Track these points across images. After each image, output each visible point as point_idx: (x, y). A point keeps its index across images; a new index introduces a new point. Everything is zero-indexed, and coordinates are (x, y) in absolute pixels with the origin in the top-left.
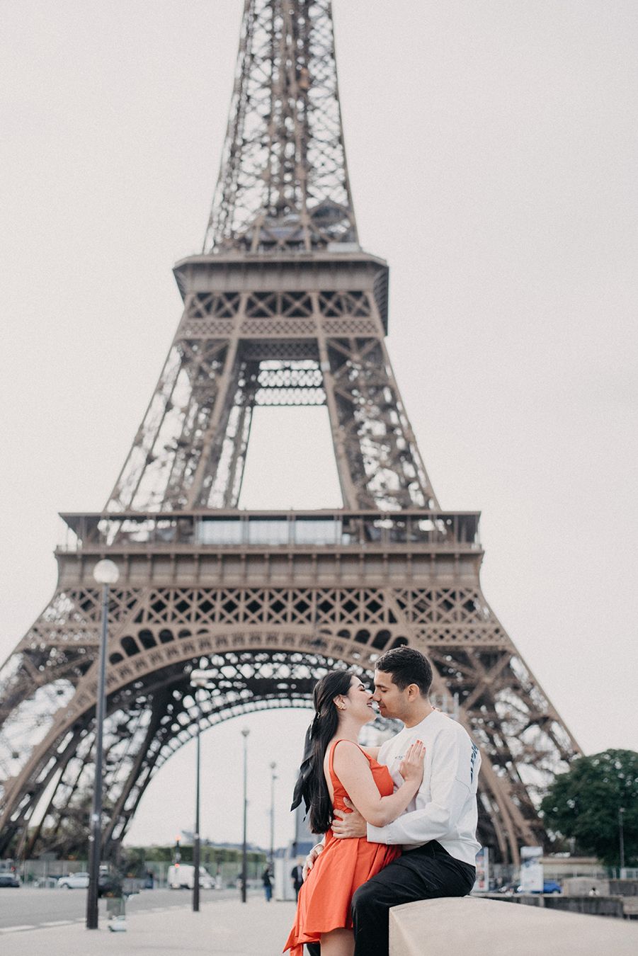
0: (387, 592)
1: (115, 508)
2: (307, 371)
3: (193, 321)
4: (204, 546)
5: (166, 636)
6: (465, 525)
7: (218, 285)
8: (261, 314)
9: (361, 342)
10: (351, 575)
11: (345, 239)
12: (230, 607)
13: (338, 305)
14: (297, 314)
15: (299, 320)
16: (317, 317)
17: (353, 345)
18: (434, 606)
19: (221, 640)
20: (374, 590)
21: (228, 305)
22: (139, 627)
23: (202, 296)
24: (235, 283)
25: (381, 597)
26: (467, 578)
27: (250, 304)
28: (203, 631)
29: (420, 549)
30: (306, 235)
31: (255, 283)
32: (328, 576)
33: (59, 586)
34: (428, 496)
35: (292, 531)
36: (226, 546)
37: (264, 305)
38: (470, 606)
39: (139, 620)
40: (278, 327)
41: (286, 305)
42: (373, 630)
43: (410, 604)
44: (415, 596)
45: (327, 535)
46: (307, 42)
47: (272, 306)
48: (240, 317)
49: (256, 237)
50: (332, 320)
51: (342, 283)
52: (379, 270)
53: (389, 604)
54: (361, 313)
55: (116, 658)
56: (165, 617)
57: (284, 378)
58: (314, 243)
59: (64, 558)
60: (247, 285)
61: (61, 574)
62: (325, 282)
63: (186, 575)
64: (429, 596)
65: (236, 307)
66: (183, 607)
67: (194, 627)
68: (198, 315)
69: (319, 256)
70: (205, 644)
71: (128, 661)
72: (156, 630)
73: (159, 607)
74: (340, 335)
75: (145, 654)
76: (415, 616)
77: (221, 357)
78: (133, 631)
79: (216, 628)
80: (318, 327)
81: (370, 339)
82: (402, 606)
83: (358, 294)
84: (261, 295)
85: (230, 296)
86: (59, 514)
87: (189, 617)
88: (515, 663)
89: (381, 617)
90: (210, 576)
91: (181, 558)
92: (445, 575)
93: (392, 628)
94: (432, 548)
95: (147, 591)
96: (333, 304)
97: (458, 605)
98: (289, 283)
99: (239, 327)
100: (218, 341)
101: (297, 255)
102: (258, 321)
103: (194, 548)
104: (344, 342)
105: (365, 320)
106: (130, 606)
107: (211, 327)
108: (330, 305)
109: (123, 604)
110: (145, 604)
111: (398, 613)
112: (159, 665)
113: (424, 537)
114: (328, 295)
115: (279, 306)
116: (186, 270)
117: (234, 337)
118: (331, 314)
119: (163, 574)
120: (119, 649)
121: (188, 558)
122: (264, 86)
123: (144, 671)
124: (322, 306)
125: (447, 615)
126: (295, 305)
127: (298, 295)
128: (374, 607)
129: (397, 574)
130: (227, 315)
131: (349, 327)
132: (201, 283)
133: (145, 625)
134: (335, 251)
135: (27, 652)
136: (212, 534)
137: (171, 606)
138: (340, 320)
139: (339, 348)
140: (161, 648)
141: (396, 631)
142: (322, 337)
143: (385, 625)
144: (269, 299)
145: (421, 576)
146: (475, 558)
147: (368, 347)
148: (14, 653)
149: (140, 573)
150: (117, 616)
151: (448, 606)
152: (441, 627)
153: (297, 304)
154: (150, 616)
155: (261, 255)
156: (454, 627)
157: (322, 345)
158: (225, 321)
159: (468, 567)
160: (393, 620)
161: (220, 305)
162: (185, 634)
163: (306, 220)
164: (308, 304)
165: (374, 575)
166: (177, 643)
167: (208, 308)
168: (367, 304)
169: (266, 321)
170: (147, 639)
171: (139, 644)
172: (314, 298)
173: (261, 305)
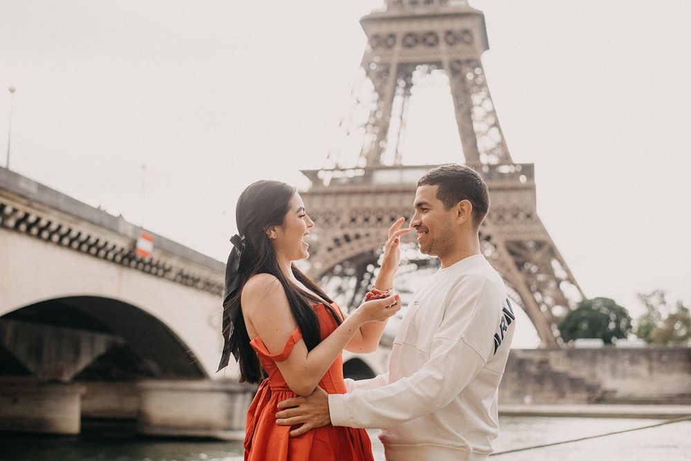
1: (328, 164)
5: (358, 237)
6: (528, 170)
7: (384, 29)
8: (409, 46)
9: (468, 61)
13: (455, 38)
14: (431, 45)
15: (432, 49)
16: (443, 46)
17: (464, 63)
18: (508, 217)
21: (391, 42)
22: (343, 232)
23: (375, 37)
24: (394, 28)
26: (528, 200)
27: (404, 40)
28: (378, 234)
29: (501, 184)
31: (405, 28)
36: (390, 185)
37: (413, 40)
38: (529, 216)
39: (342, 228)
40: (420, 51)
41: (424, 40)
43: (493, 215)
44: (496, 211)
47: (416, 41)
48: (398, 48)
50: (452, 48)
51: (457, 25)
52: (479, 16)
54: (468, 43)
55: (330, 249)
60: (402, 29)
62: (447, 25)
63: (368, 202)
64: (504, 211)
65: (395, 42)
66: (367, 220)
67: (373, 231)
69: (443, 10)
71: (337, 251)
72: (352, 233)
73: (353, 220)
74: (458, 57)
75: (346, 246)
76: (496, 222)
77: (387, 72)
78: (339, 234)
80: (444, 52)
83: (466, 32)
84: (410, 35)
85: (392, 36)
87: (369, 226)
90: (381, 202)
91: (364, 193)
92: (515, 199)
94: (507, 183)
95: (346, 211)
96: (453, 38)
97: (522, 216)
98: (425, 26)
99: (397, 55)
100: (386, 64)
102: (410, 50)
103: (372, 187)
104: (459, 62)
105: (470, 47)
106: (338, 220)
107: (381, 55)
109: (333, 219)
110: (345, 219)
112: (355, 253)
113: (502, 176)
114: (449, 33)
115: (420, 40)
116: (367, 21)
117: (396, 61)
118: (451, 44)
119: (355, 202)
120: (332, 244)
121: (369, 192)
123: (348, 256)
124: (446, 39)
125: (515, 221)
126: (429, 40)
127: (431, 34)
130: (390, 47)
131: (461, 52)
132: (375, 29)
133: (346, 230)
134: (453, 5)
136: (382, 178)
137: (360, 220)
138: (456, 49)
139: (456, 65)
140: (354, 243)
142: (445, 58)
144: (414, 37)
146: (531, 188)
149: (342, 202)
150: (330, 226)
151: (515, 216)
152: (510, 228)
153: (431, 39)
155: (410, 11)
156: (517, 228)
157: (445, 63)
158: (390, 52)
159: (527, 195)
161: (387, 41)
162: (368, 235)
164: (437, 39)
166: (364, 240)
167: (379, 44)
168: (472, 36)
170: (347, 238)
171: (343, 241)
172: (441, 35)
173: (410, 40)
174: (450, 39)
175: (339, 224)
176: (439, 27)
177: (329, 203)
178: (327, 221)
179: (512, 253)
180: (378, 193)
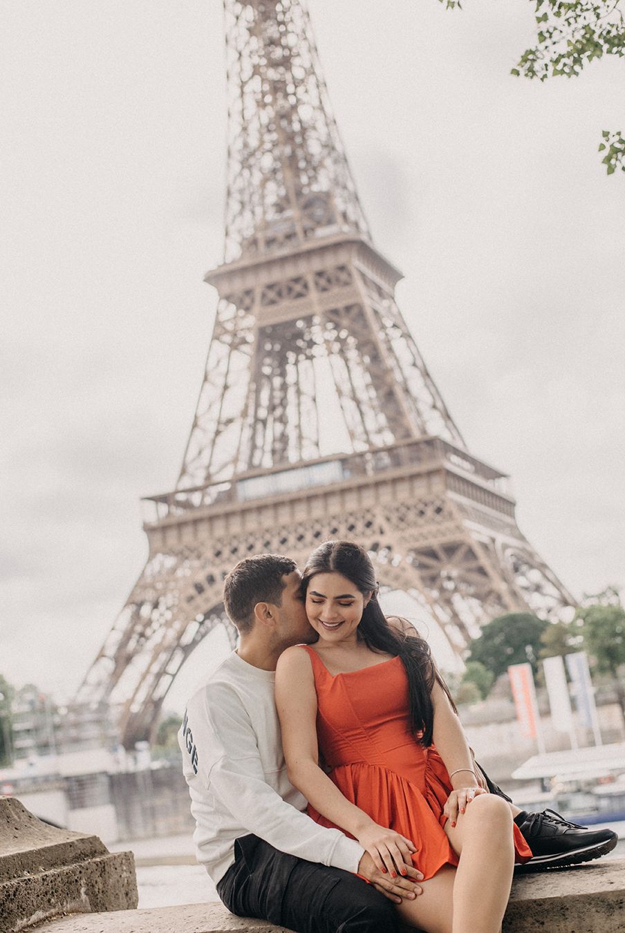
0: (378, 511)
1: (184, 484)
4: (246, 500)
7: (238, 285)
8: (273, 302)
9: (348, 309)
10: (351, 503)
11: (329, 222)
12: (266, 544)
13: (329, 281)
14: (300, 295)
15: (300, 301)
16: (314, 295)
17: (343, 312)
18: (412, 516)
20: (368, 511)
21: (248, 300)
22: (206, 573)
24: (251, 281)
25: (374, 515)
26: (437, 488)
27: (264, 296)
29: (398, 473)
30: (299, 227)
31: (265, 278)
32: (334, 507)
33: (151, 551)
36: (258, 499)
37: (277, 292)
39: (205, 566)
40: (286, 311)
41: (290, 290)
42: (367, 543)
43: (394, 519)
44: (398, 509)
47: (280, 294)
48: (258, 308)
50: (325, 295)
51: (329, 262)
53: (379, 521)
54: (347, 284)
55: (190, 599)
56: (222, 561)
58: (305, 233)
59: (149, 530)
60: (258, 282)
61: (150, 543)
62: (317, 264)
63: (235, 527)
64: (408, 508)
65: (253, 300)
66: (234, 551)
69: (310, 244)
71: (199, 600)
72: (217, 572)
73: (218, 554)
74: (332, 306)
75: (209, 592)
76: (398, 526)
77: (246, 343)
78: (201, 576)
80: (315, 302)
81: (356, 304)
82: (388, 519)
83: (342, 268)
84: (270, 287)
85: (248, 292)
89: (373, 532)
90: (251, 524)
91: (229, 514)
92: (420, 489)
93: (381, 538)
94: (406, 471)
95: (209, 543)
96: (325, 281)
97: (430, 512)
98: (290, 271)
99: (256, 317)
101: (292, 248)
102: (272, 308)
103: (237, 505)
105: (350, 289)
106: (199, 556)
109: (194, 556)
110: (208, 554)
111: (386, 527)
114: (320, 274)
115: (285, 292)
116: (213, 278)
117: (255, 327)
118: (324, 290)
119: (219, 529)
120: (192, 591)
121: (234, 514)
124: (317, 284)
125: (421, 521)
126: (296, 289)
127: (297, 280)
128: (368, 525)
129: (385, 496)
130: (249, 307)
131: (337, 299)
132: (225, 289)
133: (210, 570)
134: (325, 234)
137: (226, 552)
138: (331, 293)
142: (318, 311)
143: (376, 538)
144: (276, 289)
145: (402, 493)
146: (438, 471)
147: (355, 311)
148: (126, 605)
149: (203, 531)
151: (422, 513)
152: (416, 531)
153: (298, 288)
154: (213, 562)
155: (266, 255)
156: (425, 530)
158: (247, 313)
159: (436, 480)
160: (382, 533)
161: (242, 302)
163: (298, 213)
164: (306, 286)
165: (367, 500)
169: (277, 307)
170: (211, 580)
171: (206, 585)
172: (310, 279)
173: (272, 295)
174: (323, 282)
175: (201, 562)
177: (188, 536)
180: (244, 512)
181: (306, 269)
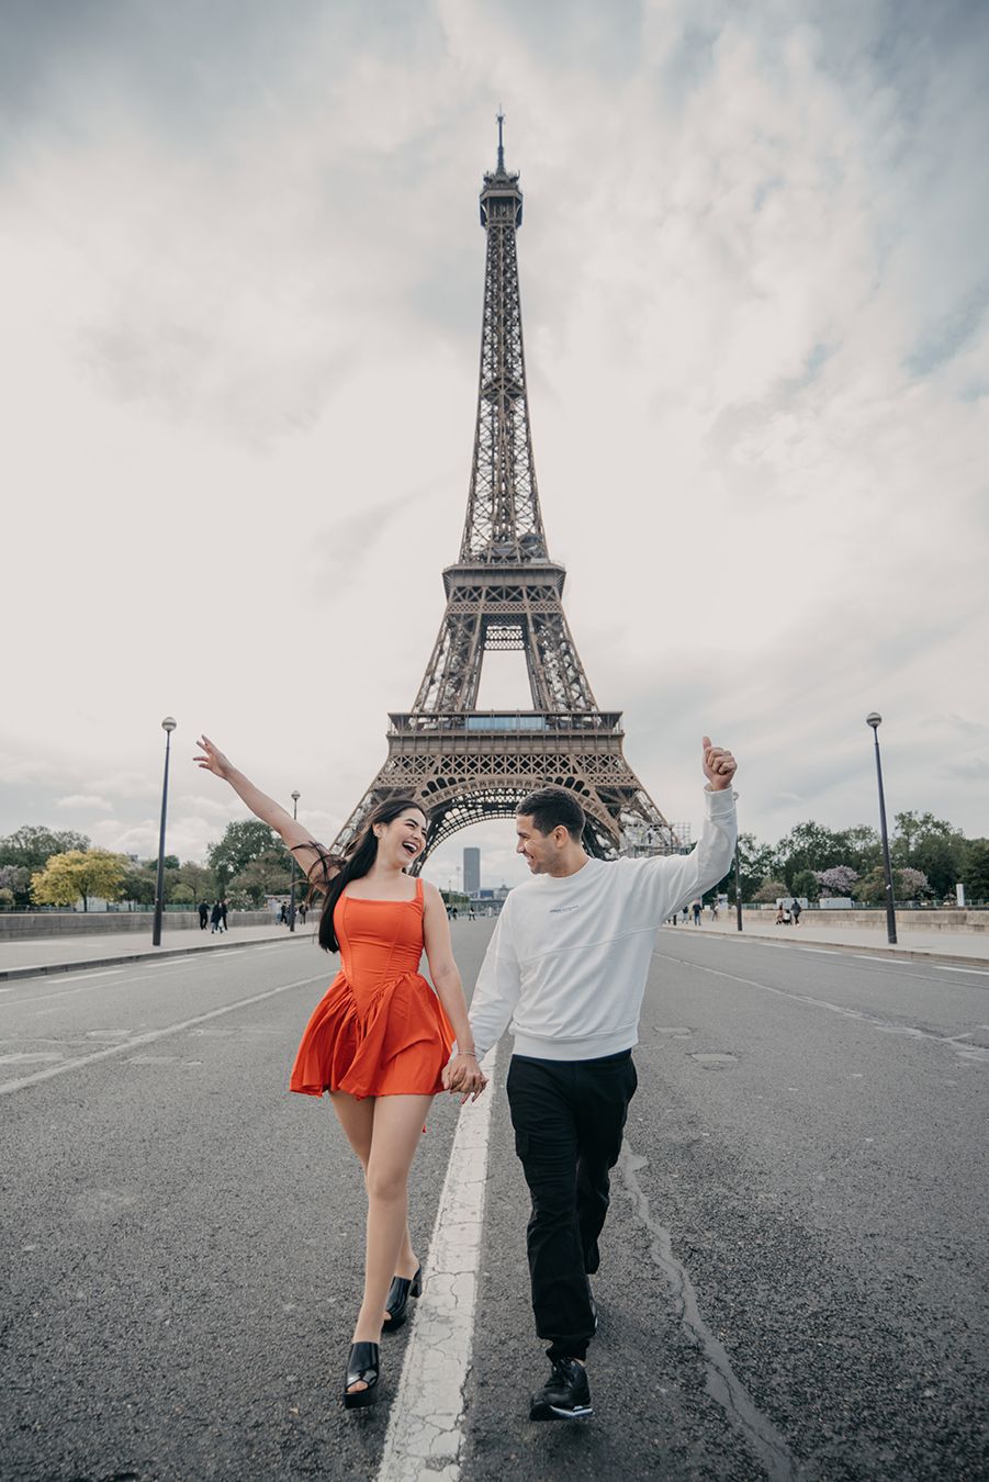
0: (571, 756)
1: (417, 711)
2: (515, 631)
3: (455, 604)
4: (469, 731)
5: (452, 781)
6: (612, 718)
7: (469, 582)
8: (494, 599)
9: (551, 616)
10: (551, 748)
11: (540, 556)
12: (486, 765)
13: (537, 594)
14: (514, 599)
15: (516, 603)
16: (526, 601)
17: (547, 618)
18: (597, 764)
19: (482, 783)
20: (564, 756)
21: (475, 594)
22: (437, 776)
23: (460, 589)
24: (478, 581)
25: (568, 759)
26: (615, 749)
27: (488, 594)
28: (472, 778)
29: (589, 733)
30: (517, 553)
31: (489, 582)
32: (538, 748)
33: (390, 754)
34: (591, 703)
35: (518, 723)
36: (482, 732)
37: (496, 594)
38: (616, 764)
39: (436, 773)
40: (504, 607)
41: (508, 595)
42: (565, 777)
43: (584, 763)
44: (586, 758)
45: (537, 724)
46: (513, 437)
47: (500, 595)
48: (482, 601)
49: (490, 554)
50: (534, 603)
51: (539, 582)
52: (560, 573)
53: (572, 763)
54: (550, 599)
55: (425, 794)
56: (450, 771)
57: (502, 634)
58: (522, 558)
59: (391, 738)
60: (486, 583)
61: (391, 748)
62: (530, 581)
63: (460, 748)
64: (594, 758)
65: (480, 595)
66: (460, 765)
67: (467, 776)
68: (459, 600)
69: (526, 566)
70: (474, 785)
71: (432, 795)
72: (446, 778)
73: (446, 765)
74: (539, 611)
75: (441, 791)
76: (587, 770)
78: (434, 779)
79: (479, 777)
80: (527, 607)
81: (556, 614)
82: (580, 764)
83: (548, 588)
84: (493, 588)
85: (476, 589)
86: (390, 715)
87: (463, 771)
88: (640, 795)
89: (569, 770)
90: (473, 748)
91: (457, 738)
92: (603, 748)
93: (574, 776)
94: (596, 732)
95: (439, 757)
96: (535, 594)
97: (610, 763)
98: (509, 581)
99: (482, 607)
100: (470, 615)
101: (515, 565)
102: (493, 603)
103: (466, 734)
104: (541, 616)
105: (553, 603)
106: (431, 765)
107: (465, 607)
108: (533, 594)
109: (426, 764)
110: (439, 764)
111: (578, 768)
112: (441, 801)
113: (589, 726)
114: (532, 588)
115: (504, 595)
116: (449, 574)
117: (480, 612)
118: (533, 599)
119: (448, 748)
120: (426, 789)
121: (461, 738)
122: (489, 464)
123: (434, 805)
124: (529, 595)
125: (604, 769)
126: (513, 594)
127: (515, 588)
128: (564, 764)
129: (577, 747)
130: (475, 600)
131: (544, 607)
132: (459, 582)
133: (440, 775)
134: (535, 562)
135: (376, 790)
136: (472, 725)
137: (453, 765)
138: (539, 603)
139: (539, 619)
140: (449, 788)
141: (577, 778)
142: (528, 612)
143: (571, 775)
144: (499, 590)
145: (589, 748)
146: (618, 737)
147: (555, 619)
148: (368, 792)
149: (435, 748)
150: (424, 771)
151: (605, 764)
152: (601, 775)
154: (442, 771)
155: (494, 565)
156: (609, 775)
157: (529, 618)
158: (474, 603)
159: (615, 742)
160: (575, 772)
161: (471, 594)
162: (462, 780)
163: (517, 545)
164: (521, 593)
165: (563, 747)
166: (458, 785)
167: (464, 596)
168: (554, 593)
169: (497, 603)
170: (442, 783)
171: (437, 786)
172: (524, 590)
175: (433, 769)
176: (523, 582)
177: (422, 748)
178: (421, 766)
179: (604, 799)
180: (470, 738)
181: (519, 581)
